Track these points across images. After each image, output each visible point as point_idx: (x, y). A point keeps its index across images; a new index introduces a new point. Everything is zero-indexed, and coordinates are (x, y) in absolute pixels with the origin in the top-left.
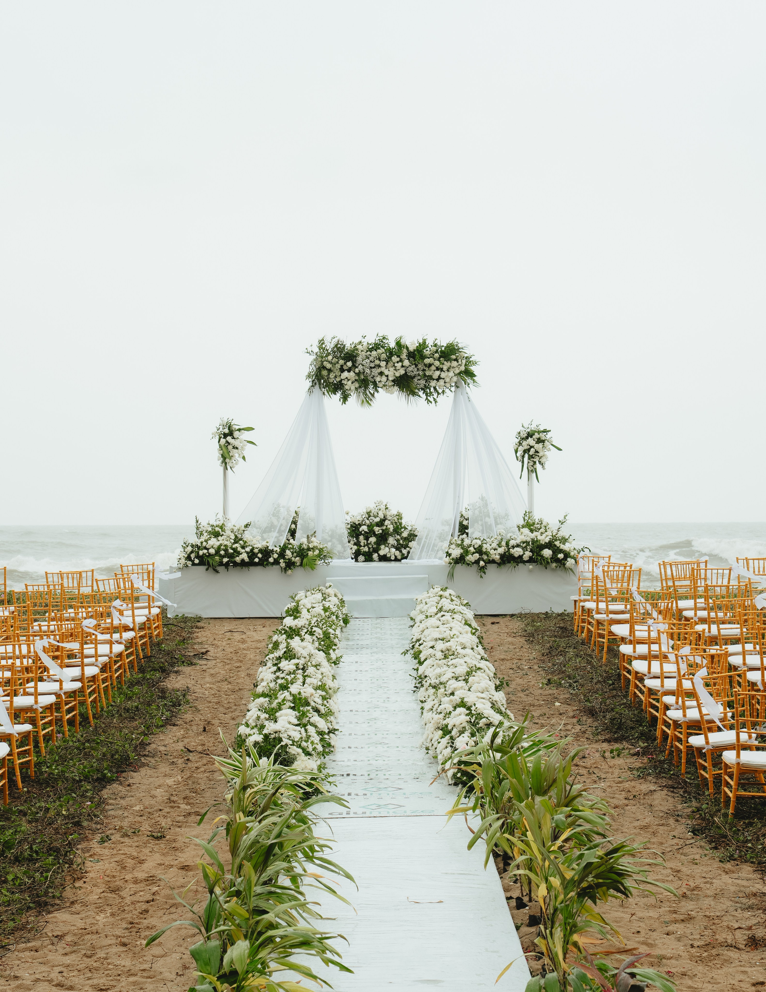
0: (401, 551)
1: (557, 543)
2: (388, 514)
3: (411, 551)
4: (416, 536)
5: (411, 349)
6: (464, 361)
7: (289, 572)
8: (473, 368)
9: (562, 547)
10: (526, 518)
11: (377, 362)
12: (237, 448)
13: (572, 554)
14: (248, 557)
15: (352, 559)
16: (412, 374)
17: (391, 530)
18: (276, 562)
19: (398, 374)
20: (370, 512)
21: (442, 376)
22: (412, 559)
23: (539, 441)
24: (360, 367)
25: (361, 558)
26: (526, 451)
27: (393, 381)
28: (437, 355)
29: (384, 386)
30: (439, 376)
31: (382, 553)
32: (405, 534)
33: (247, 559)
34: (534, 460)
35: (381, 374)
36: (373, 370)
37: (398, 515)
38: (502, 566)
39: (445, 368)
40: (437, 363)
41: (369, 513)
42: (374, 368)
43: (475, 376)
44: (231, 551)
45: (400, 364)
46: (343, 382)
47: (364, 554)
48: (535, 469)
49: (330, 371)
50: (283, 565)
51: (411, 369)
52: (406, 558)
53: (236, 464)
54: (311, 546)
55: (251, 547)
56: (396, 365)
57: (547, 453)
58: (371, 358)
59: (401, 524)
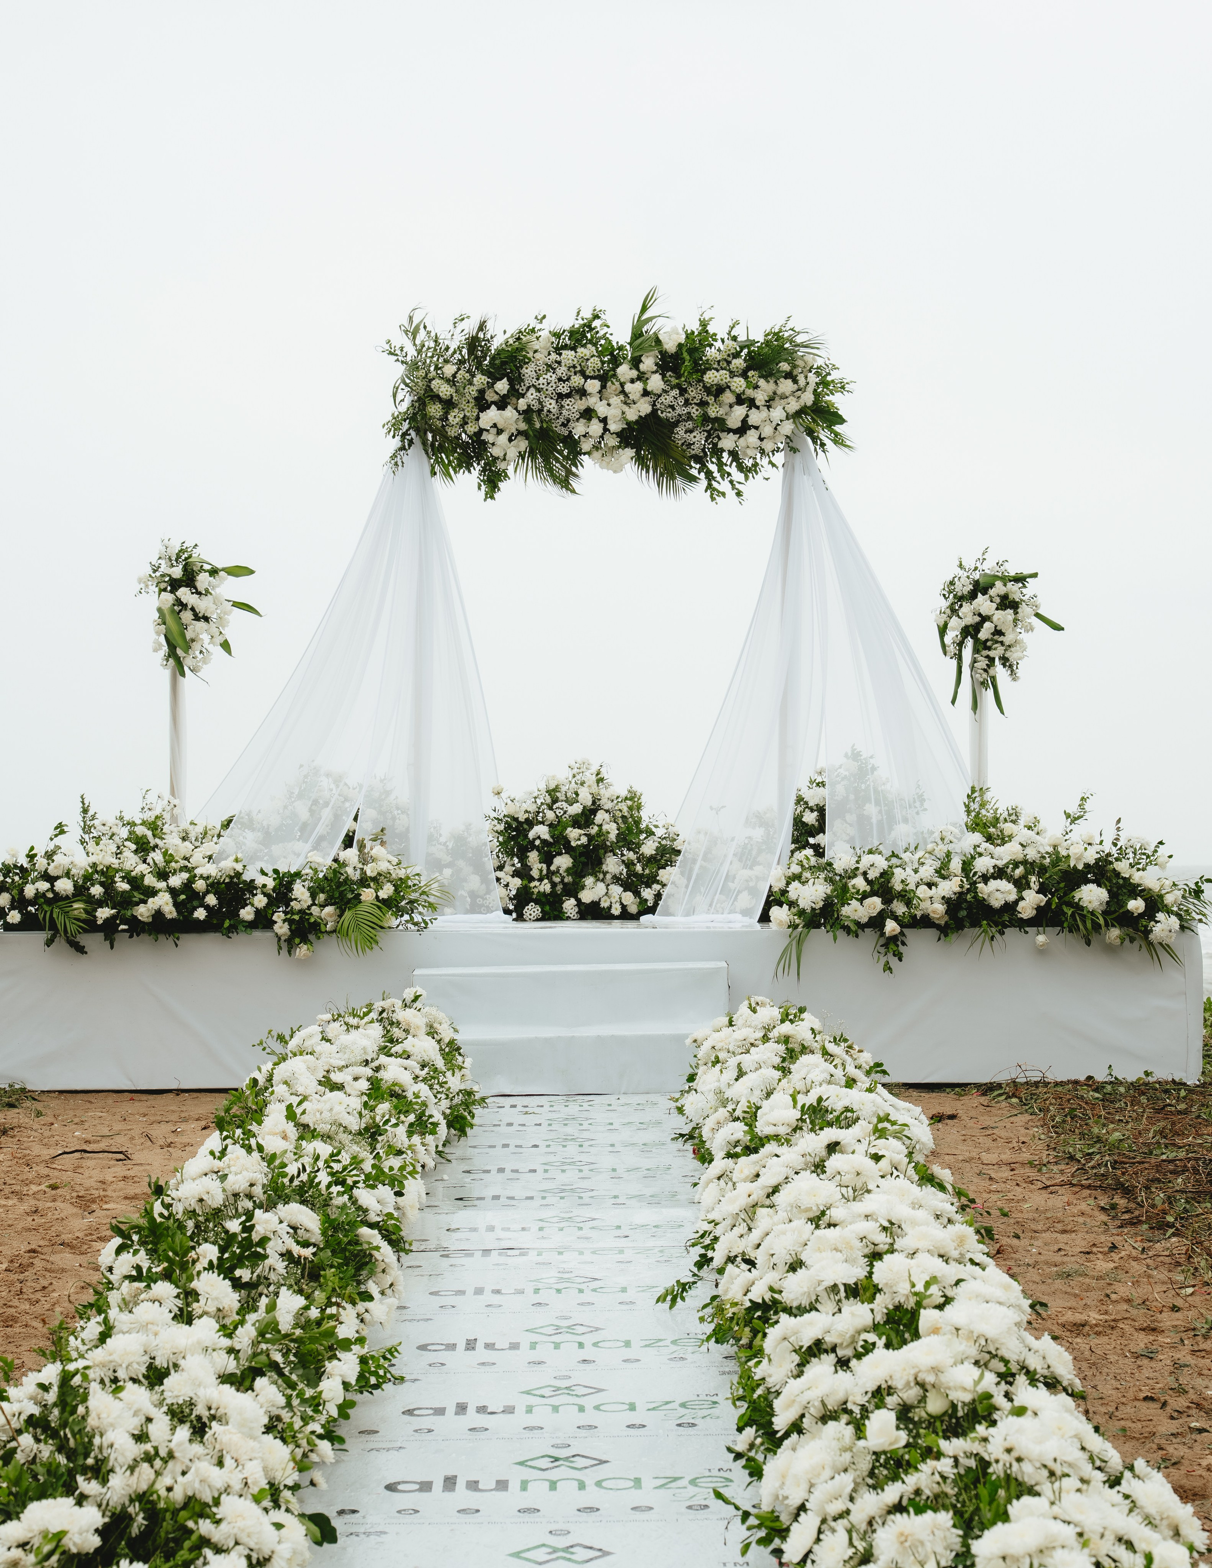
0: (637, 894)
1: (1122, 867)
2: (605, 794)
3: (665, 893)
4: (678, 852)
5: (670, 346)
6: (813, 379)
7: (302, 950)
8: (838, 401)
9: (1137, 877)
10: (975, 806)
11: (577, 380)
12: (206, 619)
13: (1169, 899)
14: (176, 904)
15: (507, 912)
16: (669, 415)
17: (612, 837)
18: (263, 921)
19: (632, 415)
20: (556, 789)
21: (751, 421)
22: (667, 913)
23: (1007, 603)
24: (532, 395)
25: (532, 910)
26: (970, 631)
27: (619, 434)
28: (739, 363)
29: (596, 448)
30: (744, 421)
31: (587, 896)
32: (649, 848)
33: (170, 911)
34: (992, 653)
35: (588, 414)
36: (566, 402)
37: (631, 799)
38: (953, 937)
39: (760, 397)
40: (738, 384)
41: (553, 793)
42: (568, 396)
43: (841, 421)
44: (123, 886)
45: (639, 386)
46: (485, 436)
47: (541, 900)
48: (993, 679)
49: (449, 404)
50: (282, 928)
51: (667, 399)
52: (652, 910)
53: (205, 661)
54: (370, 870)
55: (185, 876)
56: (628, 387)
57: (1024, 637)
58: (562, 371)
59: (637, 822)
